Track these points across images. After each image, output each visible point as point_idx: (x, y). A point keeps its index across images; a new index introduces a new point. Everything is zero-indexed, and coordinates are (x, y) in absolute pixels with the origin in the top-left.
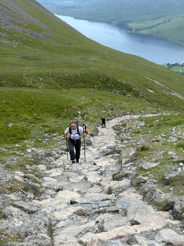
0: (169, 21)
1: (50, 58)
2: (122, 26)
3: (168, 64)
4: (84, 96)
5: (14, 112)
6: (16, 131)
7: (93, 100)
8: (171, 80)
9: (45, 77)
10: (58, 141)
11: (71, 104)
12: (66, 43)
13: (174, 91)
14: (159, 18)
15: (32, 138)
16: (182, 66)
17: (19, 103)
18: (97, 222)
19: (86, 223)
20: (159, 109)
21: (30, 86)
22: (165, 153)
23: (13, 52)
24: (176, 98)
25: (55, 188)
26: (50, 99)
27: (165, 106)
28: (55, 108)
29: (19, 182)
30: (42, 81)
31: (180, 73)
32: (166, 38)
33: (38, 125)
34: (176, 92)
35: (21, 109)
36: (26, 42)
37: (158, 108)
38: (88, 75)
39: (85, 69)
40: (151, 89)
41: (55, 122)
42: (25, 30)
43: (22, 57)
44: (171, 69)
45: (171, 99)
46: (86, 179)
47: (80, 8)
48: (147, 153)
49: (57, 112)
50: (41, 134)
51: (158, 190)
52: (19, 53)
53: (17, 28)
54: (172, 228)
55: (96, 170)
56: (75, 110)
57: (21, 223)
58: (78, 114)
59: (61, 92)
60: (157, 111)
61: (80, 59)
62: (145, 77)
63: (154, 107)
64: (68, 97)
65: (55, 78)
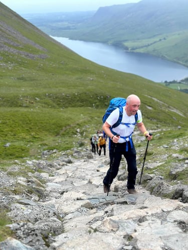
0: (165, 39)
1: (47, 78)
2: (118, 45)
3: (166, 82)
4: (83, 113)
5: (11, 131)
6: (14, 150)
7: (92, 118)
8: (170, 97)
9: (42, 97)
10: (58, 157)
11: (69, 123)
12: (62, 64)
13: (173, 108)
14: (154, 36)
15: (31, 156)
16: (180, 83)
17: (16, 123)
18: (107, 212)
19: (95, 213)
20: (159, 126)
21: (27, 107)
22: (170, 156)
23: (9, 74)
24: (175, 114)
25: (60, 191)
26: (48, 118)
27: (165, 122)
28: (53, 126)
29: (23, 186)
30: (39, 102)
31: (178, 90)
32: (162, 56)
33: (36, 144)
34: (175, 109)
35: (19, 128)
36: (21, 64)
37: (158, 124)
38: (86, 93)
39: (82, 88)
40: (149, 106)
41: (54, 140)
42: (20, 51)
43: (18, 79)
44: (169, 87)
45: (170, 115)
46: (90, 182)
47: (75, 29)
48: (151, 157)
49: (56, 131)
50: (39, 153)
51: (165, 184)
52: (14, 74)
53: (12, 50)
54: (182, 210)
55: (100, 176)
56: (73, 128)
57: (30, 211)
58: (77, 132)
59: (59, 111)
60: (157, 127)
61: (77, 79)
62: (143, 94)
63: (153, 124)
64: (66, 115)
65: (52, 98)
